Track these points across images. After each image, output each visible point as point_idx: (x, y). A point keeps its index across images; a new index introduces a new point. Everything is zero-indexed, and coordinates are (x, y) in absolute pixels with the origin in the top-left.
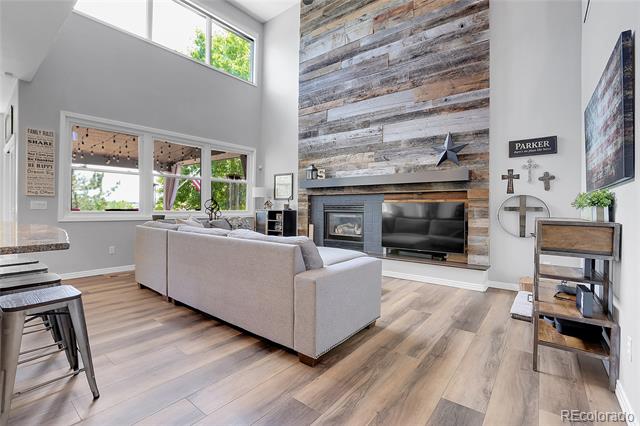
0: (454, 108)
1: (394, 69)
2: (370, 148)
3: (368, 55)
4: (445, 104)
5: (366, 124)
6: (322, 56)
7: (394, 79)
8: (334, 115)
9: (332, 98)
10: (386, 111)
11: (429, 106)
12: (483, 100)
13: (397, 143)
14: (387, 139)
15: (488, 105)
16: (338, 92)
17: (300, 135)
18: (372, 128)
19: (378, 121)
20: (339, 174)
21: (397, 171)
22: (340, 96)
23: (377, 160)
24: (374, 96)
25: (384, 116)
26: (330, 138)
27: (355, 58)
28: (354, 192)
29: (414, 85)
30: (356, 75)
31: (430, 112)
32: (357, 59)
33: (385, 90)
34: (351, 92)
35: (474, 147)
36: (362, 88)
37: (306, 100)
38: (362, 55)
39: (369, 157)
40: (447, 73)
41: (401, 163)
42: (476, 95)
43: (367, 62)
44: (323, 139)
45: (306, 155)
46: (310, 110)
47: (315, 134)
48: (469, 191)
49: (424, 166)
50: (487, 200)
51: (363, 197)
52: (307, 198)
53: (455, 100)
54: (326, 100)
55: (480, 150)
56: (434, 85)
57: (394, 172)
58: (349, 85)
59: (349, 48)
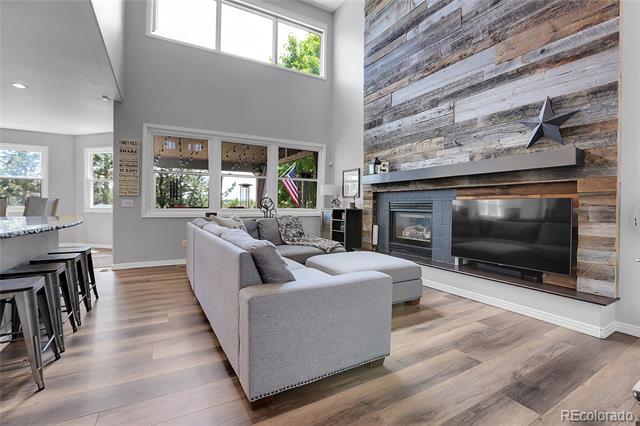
0: (557, 61)
1: (468, 26)
2: (439, 132)
3: (435, 18)
4: (542, 57)
5: (435, 103)
6: (386, 32)
7: (470, 38)
8: (399, 98)
9: (397, 79)
10: (458, 83)
11: (518, 65)
12: (605, 39)
13: (472, 123)
14: (460, 118)
15: (617, 45)
16: (403, 70)
17: (365, 125)
18: (440, 107)
19: (448, 97)
20: (404, 166)
21: (471, 159)
22: (405, 75)
23: (447, 147)
24: (443, 67)
25: (456, 89)
26: (394, 125)
27: (421, 24)
28: (420, 187)
29: (496, 41)
30: (423, 45)
31: (519, 73)
32: (423, 26)
33: (457, 56)
34: (417, 68)
35: (590, 113)
36: (430, 59)
37: (372, 86)
38: (430, 18)
39: (438, 143)
40: (543, 13)
41: (477, 147)
42: (595, 33)
43: (435, 26)
44: (390, 126)
45: (372, 147)
46: (375, 95)
47: (380, 123)
48: (579, 181)
49: (509, 150)
50: (613, 195)
51: (432, 194)
52: (371, 195)
53: (556, 48)
54: (390, 82)
55: (603, 116)
56: (523, 35)
57: (467, 160)
58: (415, 59)
59: (414, 14)
